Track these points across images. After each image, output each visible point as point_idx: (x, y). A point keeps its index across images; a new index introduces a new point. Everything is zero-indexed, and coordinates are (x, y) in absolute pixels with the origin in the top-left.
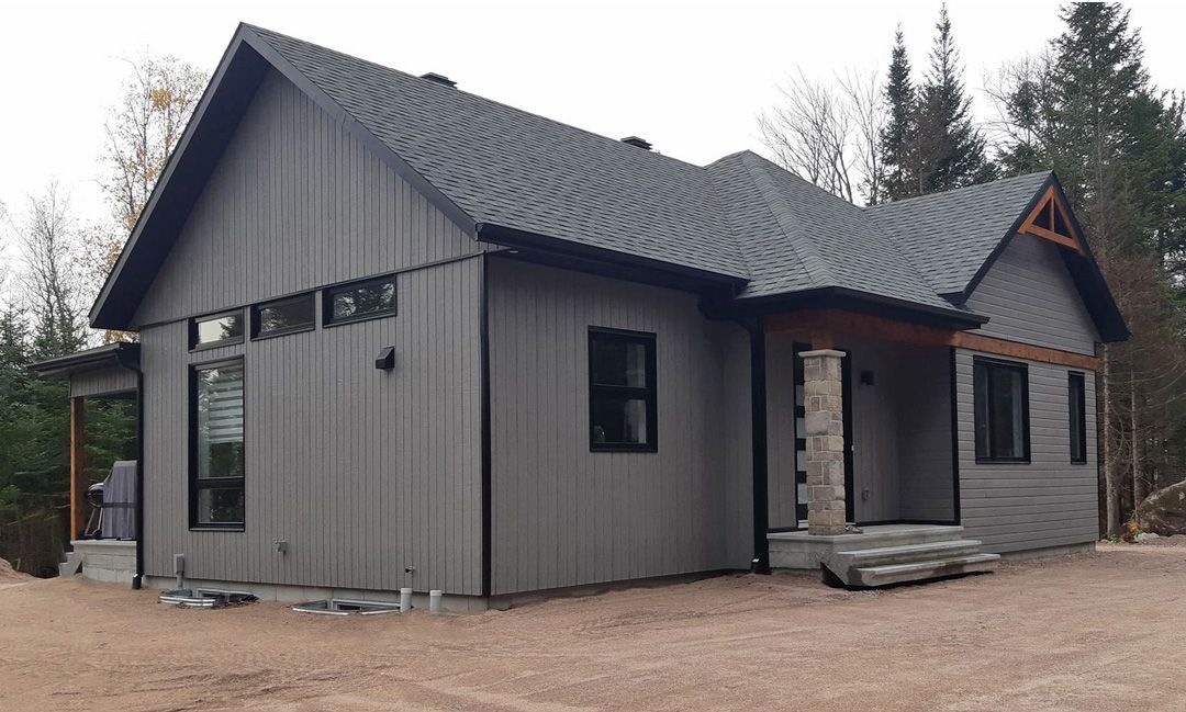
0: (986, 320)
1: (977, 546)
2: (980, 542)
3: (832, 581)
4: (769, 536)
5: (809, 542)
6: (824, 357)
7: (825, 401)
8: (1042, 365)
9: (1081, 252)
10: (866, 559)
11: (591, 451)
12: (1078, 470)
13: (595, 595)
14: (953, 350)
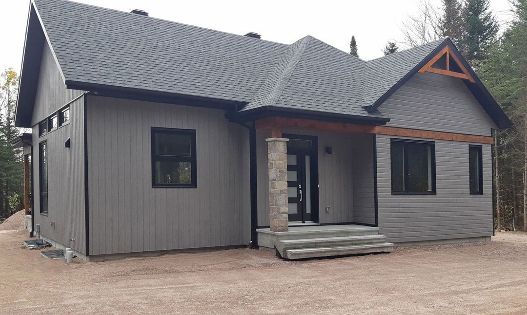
0: (389, 120)
1: (384, 239)
2: (385, 236)
3: (278, 255)
4: (258, 230)
5: (271, 234)
6: (275, 141)
7: (275, 164)
8: (447, 142)
9: (472, 81)
10: (295, 244)
11: (152, 187)
12: (477, 198)
13: (158, 256)
14: (374, 135)
